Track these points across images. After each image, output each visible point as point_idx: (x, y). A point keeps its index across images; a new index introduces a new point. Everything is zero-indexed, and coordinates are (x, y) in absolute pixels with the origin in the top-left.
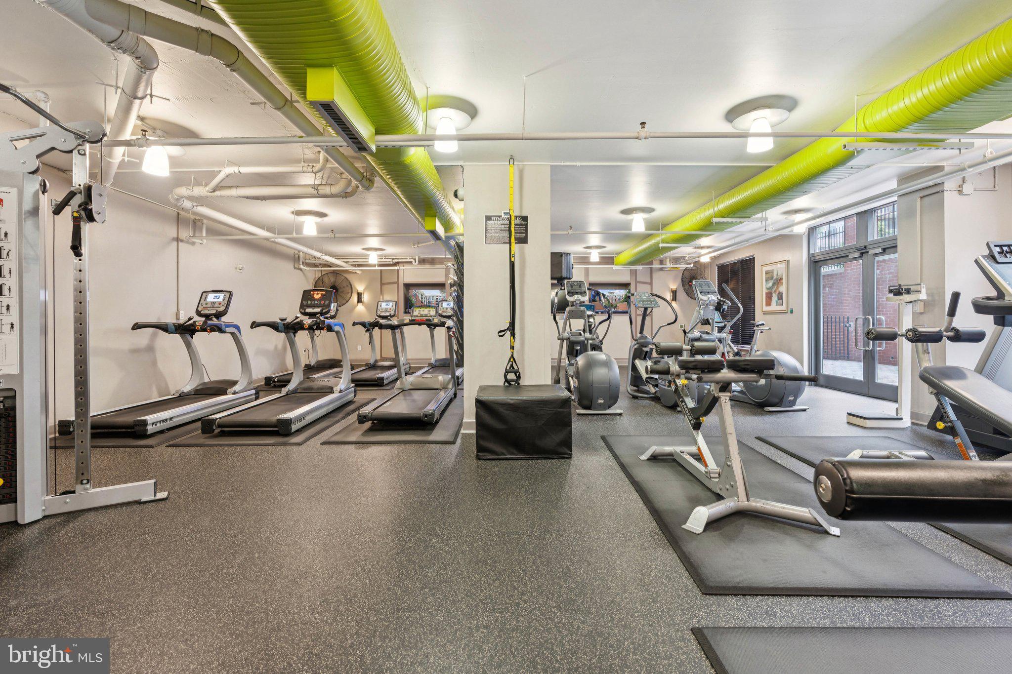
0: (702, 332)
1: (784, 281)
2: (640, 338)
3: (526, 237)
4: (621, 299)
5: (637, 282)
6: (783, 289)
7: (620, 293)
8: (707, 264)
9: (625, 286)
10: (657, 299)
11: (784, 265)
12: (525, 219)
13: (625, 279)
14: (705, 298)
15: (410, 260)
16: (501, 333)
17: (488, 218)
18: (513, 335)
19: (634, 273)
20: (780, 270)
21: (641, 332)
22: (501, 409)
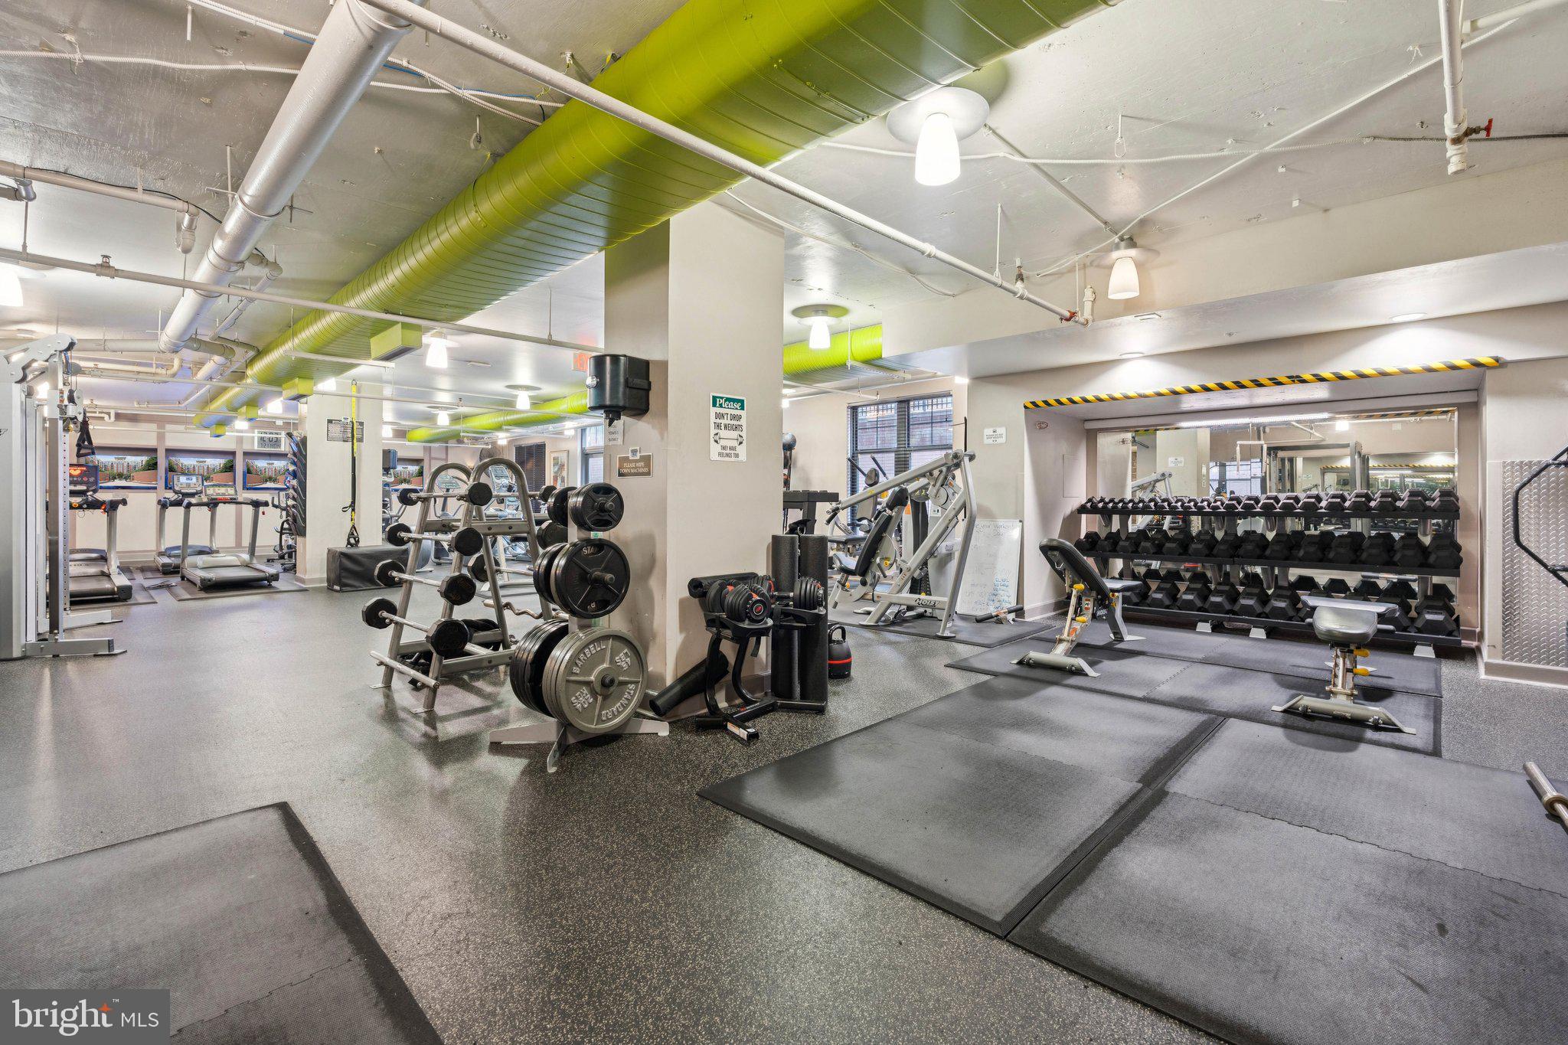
0: (497, 510)
1: (566, 467)
2: (442, 515)
3: (362, 437)
4: (414, 474)
5: (431, 459)
6: (564, 474)
7: (413, 469)
8: (506, 446)
9: (417, 461)
10: (459, 482)
11: (565, 454)
12: (361, 424)
13: (418, 454)
14: (499, 481)
15: (102, 415)
16: (344, 510)
17: (330, 421)
18: (353, 510)
19: (428, 450)
20: (563, 457)
21: (443, 510)
22: (360, 558)
